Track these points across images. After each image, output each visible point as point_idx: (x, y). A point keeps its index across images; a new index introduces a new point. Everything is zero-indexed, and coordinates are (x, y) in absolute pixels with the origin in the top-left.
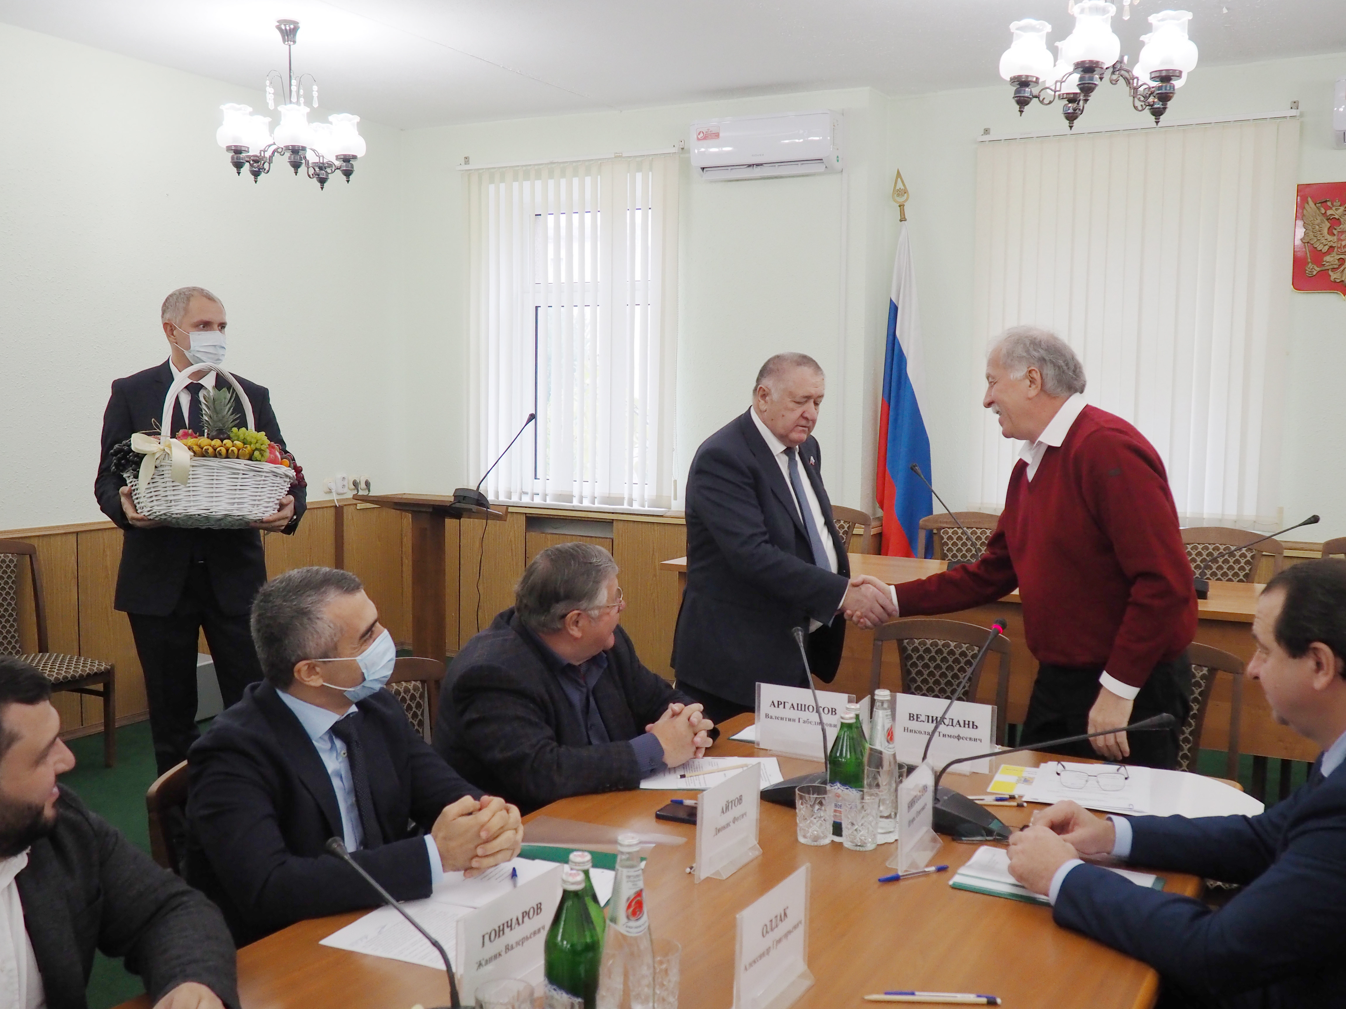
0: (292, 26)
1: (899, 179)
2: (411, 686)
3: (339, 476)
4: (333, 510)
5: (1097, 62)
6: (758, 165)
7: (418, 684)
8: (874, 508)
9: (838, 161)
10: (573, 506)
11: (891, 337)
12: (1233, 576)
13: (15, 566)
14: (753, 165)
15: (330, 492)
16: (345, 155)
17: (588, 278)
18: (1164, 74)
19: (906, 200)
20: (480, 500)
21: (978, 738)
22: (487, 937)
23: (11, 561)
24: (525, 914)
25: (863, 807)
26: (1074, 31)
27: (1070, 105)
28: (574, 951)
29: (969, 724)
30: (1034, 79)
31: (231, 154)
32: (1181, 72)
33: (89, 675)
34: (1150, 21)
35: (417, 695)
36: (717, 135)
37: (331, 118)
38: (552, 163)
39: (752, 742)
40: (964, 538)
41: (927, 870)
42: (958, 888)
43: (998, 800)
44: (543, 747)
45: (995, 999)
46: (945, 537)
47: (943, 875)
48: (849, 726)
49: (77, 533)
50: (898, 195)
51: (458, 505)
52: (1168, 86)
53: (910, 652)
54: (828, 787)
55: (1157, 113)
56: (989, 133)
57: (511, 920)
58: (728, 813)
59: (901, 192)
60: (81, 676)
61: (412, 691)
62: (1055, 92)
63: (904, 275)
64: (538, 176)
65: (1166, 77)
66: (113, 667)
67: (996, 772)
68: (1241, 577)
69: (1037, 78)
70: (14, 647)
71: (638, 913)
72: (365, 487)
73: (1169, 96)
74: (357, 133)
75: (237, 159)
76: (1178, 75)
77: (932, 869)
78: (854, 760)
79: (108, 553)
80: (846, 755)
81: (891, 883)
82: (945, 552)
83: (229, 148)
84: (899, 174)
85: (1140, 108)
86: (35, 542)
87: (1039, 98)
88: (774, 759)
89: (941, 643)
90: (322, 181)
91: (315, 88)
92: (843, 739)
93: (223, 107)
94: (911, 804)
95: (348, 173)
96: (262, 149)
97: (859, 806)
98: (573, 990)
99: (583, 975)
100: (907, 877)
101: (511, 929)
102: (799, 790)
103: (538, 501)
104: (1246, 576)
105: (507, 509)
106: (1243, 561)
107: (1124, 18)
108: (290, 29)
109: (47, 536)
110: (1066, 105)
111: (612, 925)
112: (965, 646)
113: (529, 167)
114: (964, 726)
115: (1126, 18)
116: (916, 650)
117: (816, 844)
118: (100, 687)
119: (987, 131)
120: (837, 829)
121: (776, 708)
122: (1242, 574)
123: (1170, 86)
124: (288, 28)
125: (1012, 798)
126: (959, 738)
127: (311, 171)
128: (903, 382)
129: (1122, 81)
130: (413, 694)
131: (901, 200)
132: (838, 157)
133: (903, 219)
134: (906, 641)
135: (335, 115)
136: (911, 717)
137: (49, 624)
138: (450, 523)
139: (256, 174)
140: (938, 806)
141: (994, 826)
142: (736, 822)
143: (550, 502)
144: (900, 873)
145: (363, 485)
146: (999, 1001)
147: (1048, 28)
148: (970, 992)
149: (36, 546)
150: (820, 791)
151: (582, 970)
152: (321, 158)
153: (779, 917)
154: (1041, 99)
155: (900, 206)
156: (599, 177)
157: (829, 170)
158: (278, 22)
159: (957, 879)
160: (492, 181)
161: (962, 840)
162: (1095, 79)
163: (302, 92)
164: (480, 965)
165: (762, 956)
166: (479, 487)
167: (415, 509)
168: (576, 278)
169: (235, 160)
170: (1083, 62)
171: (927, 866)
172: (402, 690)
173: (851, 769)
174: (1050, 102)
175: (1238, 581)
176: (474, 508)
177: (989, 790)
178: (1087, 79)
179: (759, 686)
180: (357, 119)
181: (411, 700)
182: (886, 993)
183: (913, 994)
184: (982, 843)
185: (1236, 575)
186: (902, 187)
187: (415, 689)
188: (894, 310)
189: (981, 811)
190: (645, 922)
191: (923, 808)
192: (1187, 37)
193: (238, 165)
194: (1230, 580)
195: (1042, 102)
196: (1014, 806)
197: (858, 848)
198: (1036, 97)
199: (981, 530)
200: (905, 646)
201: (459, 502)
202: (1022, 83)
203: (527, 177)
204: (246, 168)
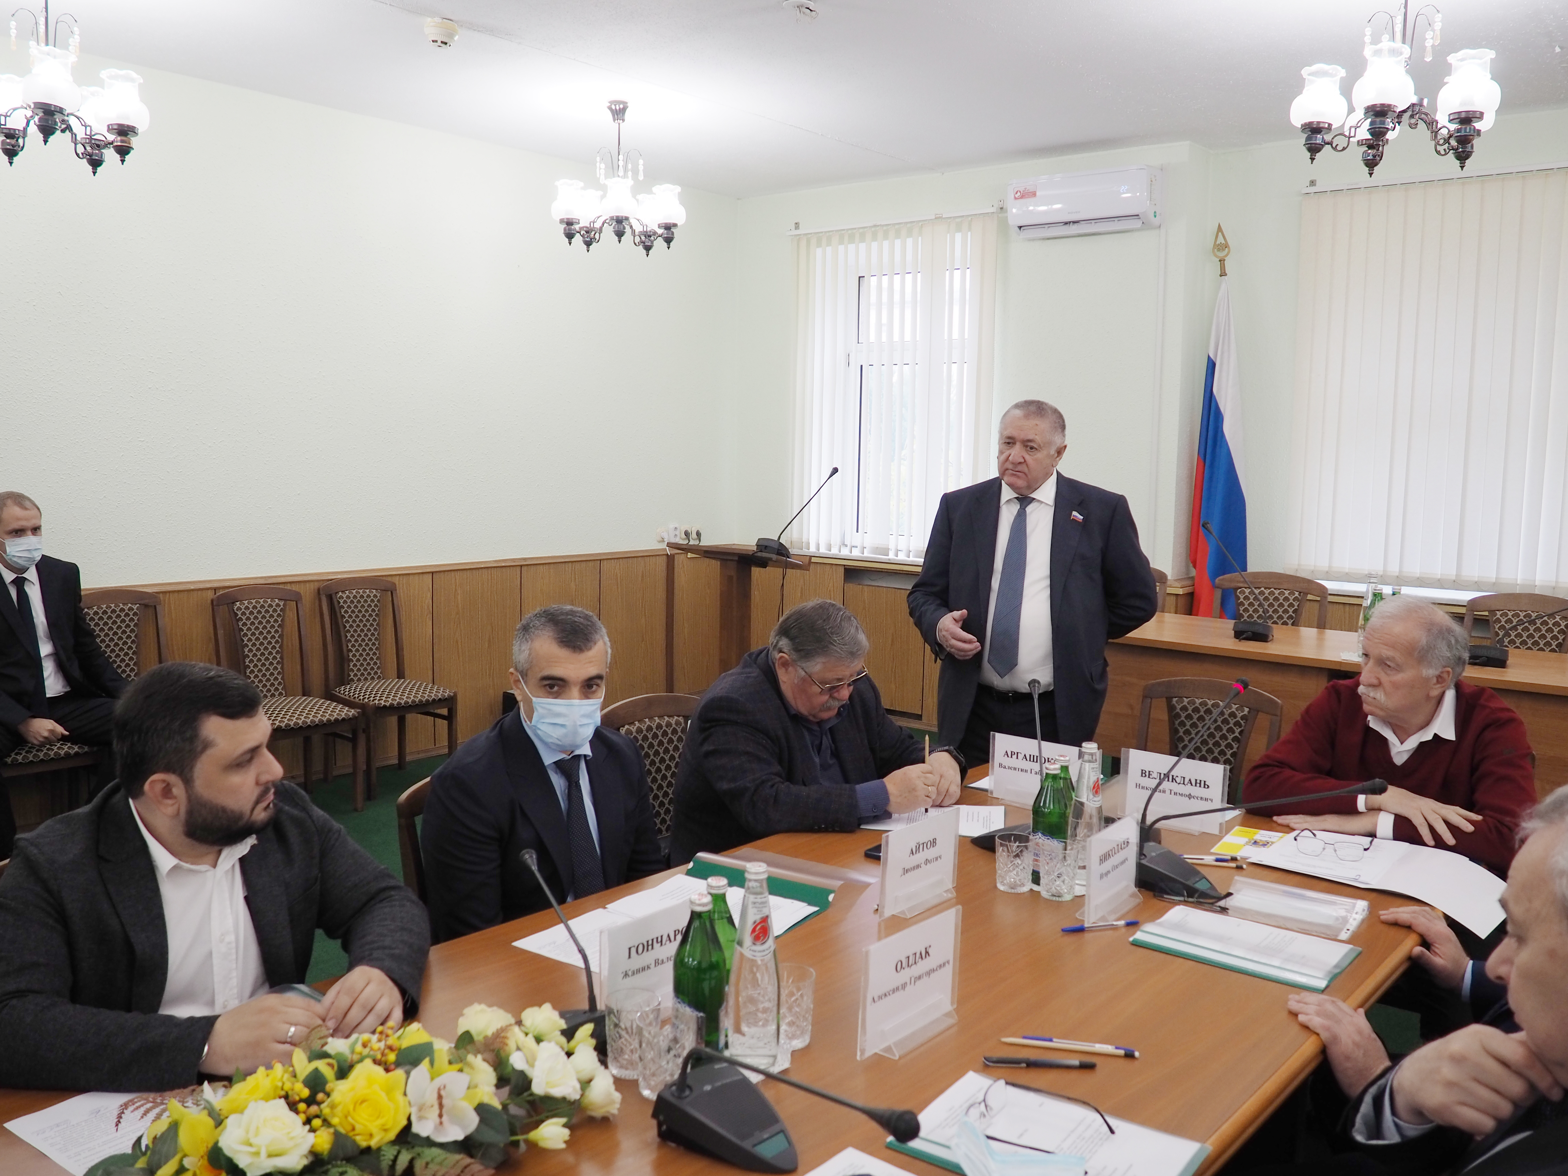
0: (621, 106)
1: (1220, 234)
2: (673, 721)
3: (672, 526)
4: (665, 558)
5: (1389, 106)
6: (1074, 222)
7: (681, 719)
8: (1187, 567)
9: (1155, 216)
10: (889, 559)
11: (1208, 395)
12: (1545, 645)
13: (378, 601)
14: (1070, 222)
15: (663, 541)
16: (666, 224)
17: (908, 337)
18: (1463, 115)
19: (1227, 255)
20: (781, 551)
21: (1209, 798)
22: (633, 950)
23: (375, 596)
24: (677, 932)
25: (1065, 857)
26: (1366, 74)
27: (1369, 151)
28: (699, 969)
29: (1200, 784)
30: (1326, 125)
31: (564, 226)
32: (1482, 114)
33: (434, 700)
34: (1449, 62)
35: (679, 730)
36: (1034, 194)
37: (654, 189)
38: (875, 226)
39: (986, 790)
40: (1252, 598)
41: (1115, 923)
42: (1137, 944)
43: (1217, 860)
44: (763, 782)
45: (1133, 1051)
46: (1242, 597)
47: (1131, 929)
48: (1055, 777)
49: (433, 573)
50: (1219, 250)
51: (759, 554)
52: (1468, 128)
53: (1178, 710)
54: (1031, 837)
55: (1463, 157)
56: (1315, 185)
57: (662, 936)
58: (918, 855)
59: (1221, 247)
60: (427, 701)
61: (674, 726)
62: (1349, 138)
63: (1222, 331)
64: (862, 239)
65: (1466, 119)
66: (455, 695)
67: (1226, 834)
68: (1554, 647)
69: (1330, 125)
70: (376, 673)
71: (762, 938)
72: (696, 537)
73: (1468, 139)
74: (678, 202)
75: (569, 230)
76: (1478, 116)
77: (1122, 923)
78: (1057, 810)
79: (459, 592)
80: (1050, 806)
81: (1075, 934)
82: (1241, 612)
83: (562, 221)
84: (1220, 229)
85: (1443, 152)
86: (396, 580)
87: (1332, 145)
88: (1003, 807)
89: (1210, 703)
90: (648, 248)
91: (641, 162)
92: (1047, 790)
93: (557, 183)
94: (1104, 858)
95: (668, 240)
96: (592, 220)
97: (1061, 856)
98: (696, 1005)
99: (707, 991)
100: (1091, 929)
101: (661, 945)
102: (998, 838)
103: (856, 553)
104: (1560, 645)
105: (810, 559)
106: (1556, 630)
107: (1426, 59)
108: (620, 109)
109: (407, 575)
110: (1365, 152)
111: (738, 948)
112: (1235, 707)
113: (854, 231)
114: (1196, 785)
115: (1428, 59)
116: (1184, 708)
117: (1013, 891)
118: (444, 712)
119: (1313, 183)
120: (1036, 878)
121: (1010, 758)
122: (1554, 644)
123: (1470, 128)
124: (618, 108)
125: (1234, 859)
126: (1190, 796)
127: (637, 240)
128: (1219, 439)
129: (1422, 125)
130: (674, 728)
131: (1221, 254)
132: (1155, 212)
133: (1223, 274)
134: (1175, 700)
135: (658, 186)
136: (1143, 773)
137: (406, 653)
138: (756, 571)
139: (588, 244)
140: (1144, 862)
141: (1201, 886)
142: (928, 864)
143: (867, 554)
144: (1086, 925)
145: (694, 535)
146: (1137, 1054)
147: (1342, 73)
148: (1110, 1044)
149: (397, 583)
150: (1023, 839)
151: (706, 986)
152: (645, 227)
153: (918, 955)
154: (1334, 146)
155: (1220, 261)
156: (920, 238)
157: (1146, 226)
158: (609, 102)
159: (1139, 936)
160: (819, 245)
161: (1163, 897)
162: (1386, 123)
163: (630, 166)
164: (626, 975)
165: (895, 990)
166: (779, 537)
167: (725, 557)
168: (896, 338)
169: (567, 232)
170: (1374, 106)
171: (1118, 919)
172: (664, 724)
173: (1054, 819)
174: (1344, 149)
175: (1550, 651)
176: (774, 557)
177: (1212, 851)
178: (1378, 123)
179: (994, 736)
180: (678, 189)
181: (672, 734)
182: (1024, 1038)
183: (1051, 1040)
184: (1179, 903)
185: (1548, 644)
186: (1223, 242)
187: (678, 723)
188: (1211, 366)
189: (1192, 870)
190: (770, 947)
191: (1123, 862)
192: (1490, 76)
193: (570, 236)
194: (1541, 649)
195: (1335, 149)
196: (1233, 868)
197: (1054, 898)
198: (1328, 144)
199: (1279, 591)
200: (1174, 705)
201: (761, 551)
202: (1313, 129)
203: (852, 240)
204: (578, 239)
